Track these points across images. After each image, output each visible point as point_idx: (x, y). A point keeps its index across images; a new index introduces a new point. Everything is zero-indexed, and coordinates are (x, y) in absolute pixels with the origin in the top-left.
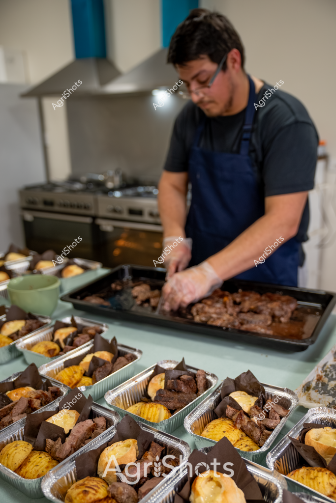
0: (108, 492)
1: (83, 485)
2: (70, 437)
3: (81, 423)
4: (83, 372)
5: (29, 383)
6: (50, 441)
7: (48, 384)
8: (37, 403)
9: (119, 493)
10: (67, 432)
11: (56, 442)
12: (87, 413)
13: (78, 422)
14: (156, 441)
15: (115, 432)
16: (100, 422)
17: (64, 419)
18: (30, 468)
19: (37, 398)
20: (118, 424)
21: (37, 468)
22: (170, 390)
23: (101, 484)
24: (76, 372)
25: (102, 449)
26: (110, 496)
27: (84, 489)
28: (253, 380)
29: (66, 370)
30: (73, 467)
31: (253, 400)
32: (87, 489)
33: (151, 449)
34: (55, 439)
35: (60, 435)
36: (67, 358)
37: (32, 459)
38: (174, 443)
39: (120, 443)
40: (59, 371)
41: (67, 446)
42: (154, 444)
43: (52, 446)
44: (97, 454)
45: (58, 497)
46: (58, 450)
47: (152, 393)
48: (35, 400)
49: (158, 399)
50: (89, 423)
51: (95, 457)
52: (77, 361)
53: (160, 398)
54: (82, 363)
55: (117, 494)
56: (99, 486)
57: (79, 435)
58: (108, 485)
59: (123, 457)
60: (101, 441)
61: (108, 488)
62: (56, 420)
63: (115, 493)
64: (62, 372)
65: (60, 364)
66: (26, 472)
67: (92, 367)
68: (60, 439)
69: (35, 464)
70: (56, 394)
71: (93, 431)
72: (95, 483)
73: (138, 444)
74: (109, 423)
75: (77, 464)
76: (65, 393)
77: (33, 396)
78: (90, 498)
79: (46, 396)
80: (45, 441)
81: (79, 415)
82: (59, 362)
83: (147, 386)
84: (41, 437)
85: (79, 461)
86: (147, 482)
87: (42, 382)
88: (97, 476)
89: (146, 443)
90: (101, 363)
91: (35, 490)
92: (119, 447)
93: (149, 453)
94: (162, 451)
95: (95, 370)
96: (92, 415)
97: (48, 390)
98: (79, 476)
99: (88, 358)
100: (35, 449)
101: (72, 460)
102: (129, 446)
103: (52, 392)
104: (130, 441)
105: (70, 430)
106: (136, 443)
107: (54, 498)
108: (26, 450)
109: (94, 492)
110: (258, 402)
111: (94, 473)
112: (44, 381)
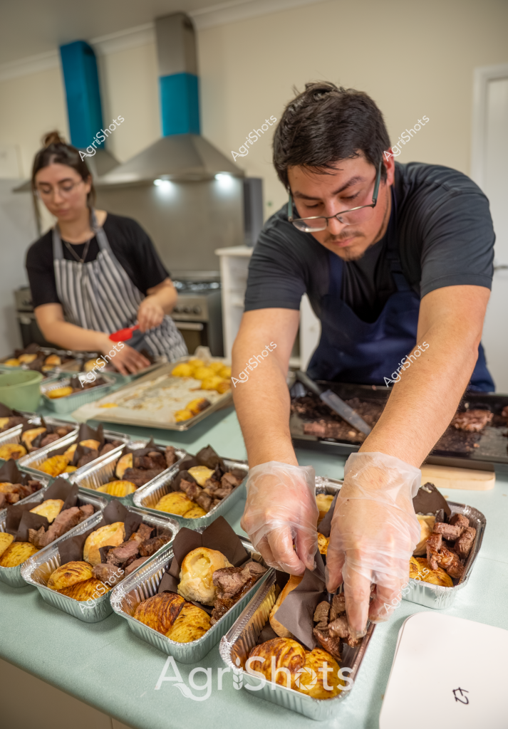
0: (93, 573)
1: (65, 568)
2: (54, 525)
3: (66, 511)
4: (68, 462)
5: (8, 479)
6: (33, 531)
7: (28, 478)
8: (14, 497)
9: (104, 573)
10: (50, 520)
11: (39, 531)
12: (73, 501)
13: (62, 510)
14: (145, 523)
15: (101, 518)
16: (87, 509)
17: (49, 510)
18: (12, 558)
19: (15, 492)
20: (105, 509)
21: (19, 558)
22: (139, 468)
23: (85, 567)
24: (59, 462)
25: (87, 534)
26: (95, 577)
27: (66, 571)
28: (213, 455)
29: (49, 460)
30: (56, 553)
31: (209, 473)
32: (69, 572)
33: (139, 531)
34: (37, 529)
35: (44, 523)
36: (51, 450)
37: (13, 550)
38: (163, 523)
39: (107, 527)
40: (42, 462)
41: (51, 534)
42: (142, 525)
43: (35, 536)
44: (82, 540)
45: (41, 583)
46: (41, 539)
47: (120, 473)
48: (12, 495)
49: (126, 477)
50: (75, 510)
51: (80, 543)
52: (62, 451)
53: (128, 475)
54: (66, 453)
55: (102, 575)
56: (82, 568)
57: (63, 523)
58: (92, 566)
59: (108, 540)
60: (86, 527)
61: (93, 570)
62: (40, 511)
63: (100, 574)
64: (45, 464)
65: (43, 456)
66: (8, 563)
67: (77, 456)
68: (43, 528)
69: (16, 554)
70: (37, 487)
71: (79, 518)
72: (78, 566)
73: (125, 527)
74: (96, 509)
75: (60, 551)
76: (46, 486)
77: (11, 491)
78: (73, 580)
79: (25, 491)
80: (28, 532)
81: (63, 503)
82: (43, 453)
83: (115, 468)
84: (22, 528)
85: (63, 548)
86: (134, 562)
87: (22, 478)
88: (83, 560)
89: (134, 524)
90: (86, 451)
91: (17, 579)
92: (105, 532)
93: (137, 534)
94: (152, 532)
95: (80, 458)
96: (79, 503)
97: (28, 484)
98: (63, 561)
99: (73, 448)
100: (17, 540)
101: (55, 546)
102: (115, 530)
103: (33, 486)
104: (117, 525)
105: (54, 519)
106: (123, 526)
107: (35, 582)
108: (6, 540)
109: (77, 574)
110: (215, 474)
111: (80, 558)
112: (24, 476)
